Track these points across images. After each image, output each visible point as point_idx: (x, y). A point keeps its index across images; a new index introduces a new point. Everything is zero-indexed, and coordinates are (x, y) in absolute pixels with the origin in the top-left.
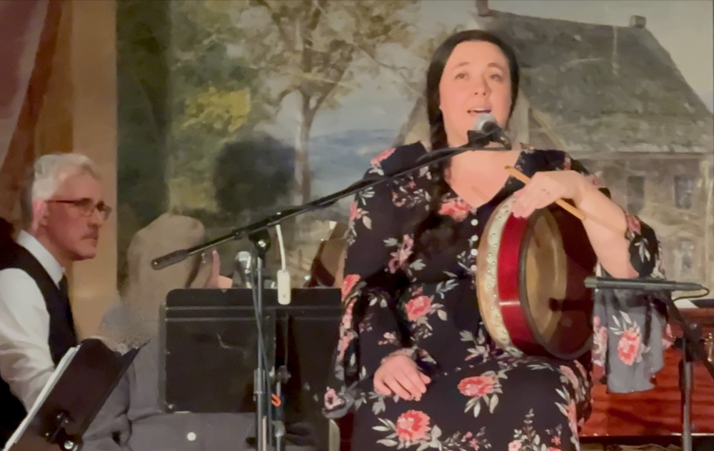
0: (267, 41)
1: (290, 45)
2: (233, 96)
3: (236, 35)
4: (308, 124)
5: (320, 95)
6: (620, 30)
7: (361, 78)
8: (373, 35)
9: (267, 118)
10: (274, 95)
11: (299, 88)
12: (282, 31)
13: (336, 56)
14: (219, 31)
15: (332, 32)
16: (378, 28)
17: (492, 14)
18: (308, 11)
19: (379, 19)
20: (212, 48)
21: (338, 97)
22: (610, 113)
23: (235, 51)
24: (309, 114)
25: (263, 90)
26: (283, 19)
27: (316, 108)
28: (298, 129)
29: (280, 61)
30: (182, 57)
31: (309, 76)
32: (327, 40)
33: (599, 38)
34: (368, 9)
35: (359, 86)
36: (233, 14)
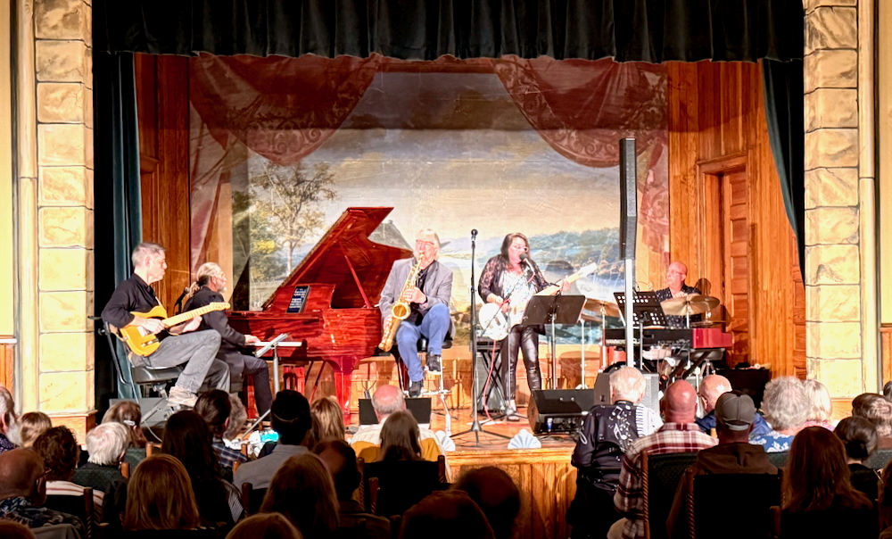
0: (279, 226)
1: (286, 228)
2: (268, 243)
3: (269, 224)
4: (292, 251)
6: (385, 224)
8: (311, 225)
9: (279, 249)
10: (281, 243)
11: (289, 240)
12: (283, 223)
13: (300, 231)
14: (264, 223)
15: (299, 224)
18: (291, 217)
19: (313, 220)
20: (262, 228)
23: (269, 229)
24: (292, 248)
25: (278, 241)
26: (284, 220)
27: (294, 247)
28: (289, 253)
29: (283, 232)
30: (253, 231)
31: (292, 237)
32: (298, 226)
34: (310, 218)
36: (268, 218)
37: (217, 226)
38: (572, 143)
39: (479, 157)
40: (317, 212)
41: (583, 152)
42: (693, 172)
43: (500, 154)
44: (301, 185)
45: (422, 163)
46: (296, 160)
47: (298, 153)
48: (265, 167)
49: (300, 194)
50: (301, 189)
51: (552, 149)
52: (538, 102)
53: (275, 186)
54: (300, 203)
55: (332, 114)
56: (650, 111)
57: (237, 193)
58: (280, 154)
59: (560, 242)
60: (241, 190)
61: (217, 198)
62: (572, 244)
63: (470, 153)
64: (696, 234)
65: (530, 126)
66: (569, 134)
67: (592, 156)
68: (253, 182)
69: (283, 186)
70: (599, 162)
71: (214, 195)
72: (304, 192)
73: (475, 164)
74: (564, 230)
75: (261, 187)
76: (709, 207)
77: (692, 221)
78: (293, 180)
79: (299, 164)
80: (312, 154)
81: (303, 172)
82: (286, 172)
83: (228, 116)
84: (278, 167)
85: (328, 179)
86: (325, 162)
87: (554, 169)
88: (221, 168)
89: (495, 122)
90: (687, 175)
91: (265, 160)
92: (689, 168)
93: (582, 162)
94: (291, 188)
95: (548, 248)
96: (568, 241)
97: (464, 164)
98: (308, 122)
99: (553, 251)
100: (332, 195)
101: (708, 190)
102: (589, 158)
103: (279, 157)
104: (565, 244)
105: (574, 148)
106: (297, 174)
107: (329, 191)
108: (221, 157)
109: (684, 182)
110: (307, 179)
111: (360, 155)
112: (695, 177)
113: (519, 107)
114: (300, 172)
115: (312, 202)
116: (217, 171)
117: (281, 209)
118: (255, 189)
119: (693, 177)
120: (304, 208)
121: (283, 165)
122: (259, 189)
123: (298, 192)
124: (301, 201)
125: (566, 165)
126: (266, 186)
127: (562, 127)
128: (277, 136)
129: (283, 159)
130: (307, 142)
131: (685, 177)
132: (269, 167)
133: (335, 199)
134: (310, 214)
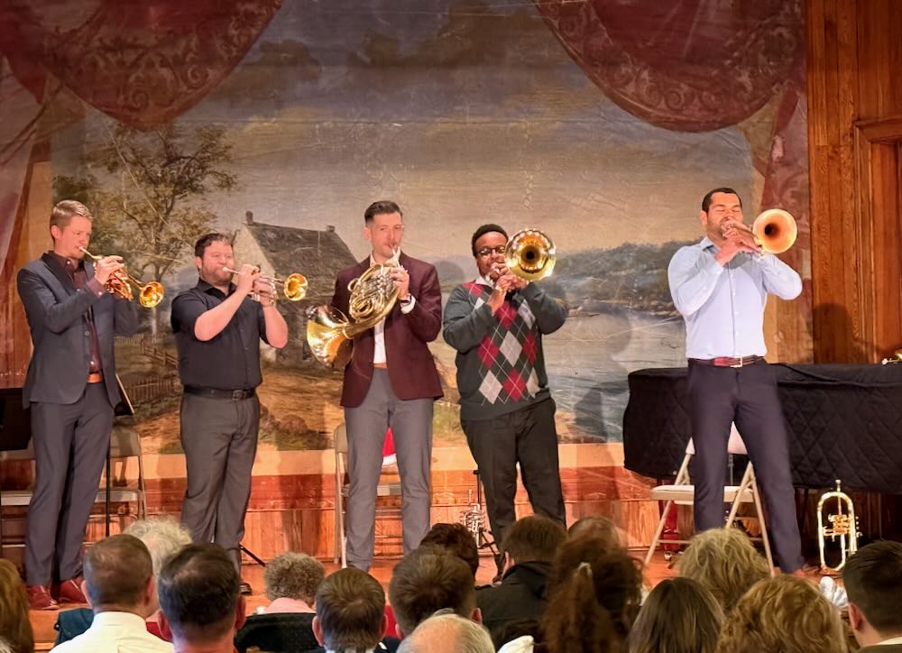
0: (136, 238)
1: (148, 241)
3: (119, 235)
5: (165, 266)
6: (321, 233)
7: (186, 258)
10: (140, 266)
11: (153, 263)
12: (143, 233)
13: (173, 246)
14: (110, 233)
15: (171, 234)
16: (195, 231)
17: (255, 224)
18: (157, 222)
19: (196, 227)
20: (107, 241)
21: (174, 268)
22: (317, 276)
24: (159, 276)
25: (134, 264)
26: (145, 226)
27: (162, 274)
29: (143, 249)
31: (159, 257)
32: (168, 237)
33: (311, 237)
34: (190, 222)
35: (185, 261)
36: (117, 223)
37: (26, 239)
38: (644, 90)
39: (483, 115)
40: (204, 212)
41: (663, 105)
42: (849, 140)
43: (518, 108)
44: (174, 165)
45: (385, 125)
46: (165, 121)
47: (167, 109)
48: (111, 134)
49: (172, 181)
50: (175, 172)
51: (608, 100)
52: (584, 18)
53: (128, 166)
54: (173, 196)
55: (228, 40)
56: (775, 33)
57: (62, 179)
58: (137, 110)
59: (624, 263)
60: (68, 175)
61: (26, 189)
62: (645, 266)
63: (468, 108)
64: (856, 248)
65: (571, 60)
66: (638, 75)
67: (679, 111)
68: (89, 159)
69: (144, 166)
70: (688, 122)
71: (22, 184)
72: (180, 177)
73: (476, 126)
74: (631, 242)
75: (105, 168)
76: (879, 201)
77: (848, 226)
78: (159, 156)
79: (171, 127)
80: (193, 111)
81: (178, 141)
82: (147, 142)
83: (46, 44)
84: (134, 132)
85: (221, 154)
86: (216, 124)
87: (613, 135)
88: (34, 136)
89: (510, 54)
90: (840, 146)
91: (110, 121)
92: (842, 132)
93: (659, 123)
94: (157, 170)
95: (603, 274)
96: (638, 260)
97: (458, 127)
98: (185, 55)
99: (611, 278)
100: (227, 183)
101: (877, 171)
102: (673, 117)
103: (134, 115)
104: (632, 266)
105: (646, 98)
106: (167, 146)
107: (222, 175)
108: (33, 117)
109: (834, 155)
110: (185, 155)
111: (276, 112)
112: (852, 148)
113: (552, 28)
114: (171, 141)
115: (194, 194)
116: (26, 141)
117: (141, 206)
118: (93, 172)
119: (849, 148)
120: (180, 205)
121: (144, 130)
122: (100, 174)
123: (168, 178)
124: (175, 193)
125: (633, 129)
126: (113, 168)
127: (626, 62)
128: (132, 79)
129: (142, 119)
130: (185, 88)
131: (836, 147)
132: (118, 133)
133: (232, 189)
134: (190, 217)
